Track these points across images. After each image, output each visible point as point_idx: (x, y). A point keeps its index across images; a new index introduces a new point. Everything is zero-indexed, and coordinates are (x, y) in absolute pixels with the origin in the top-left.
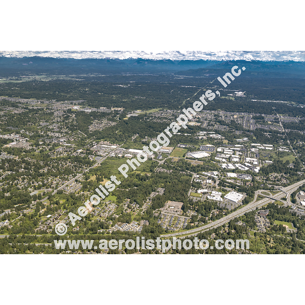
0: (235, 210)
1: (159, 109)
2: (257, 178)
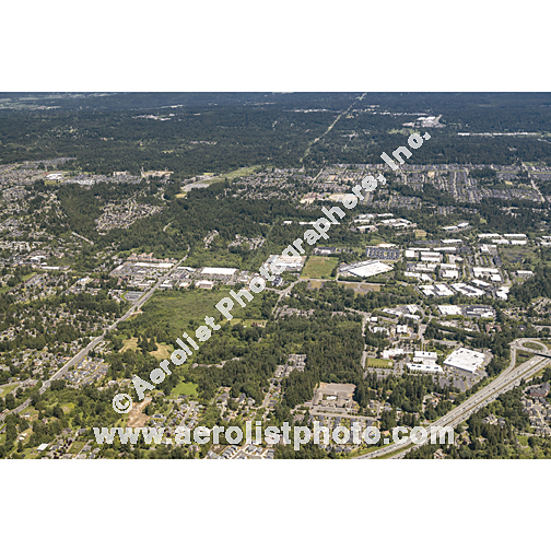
0: (475, 390)
1: (253, 168)
2: (508, 312)
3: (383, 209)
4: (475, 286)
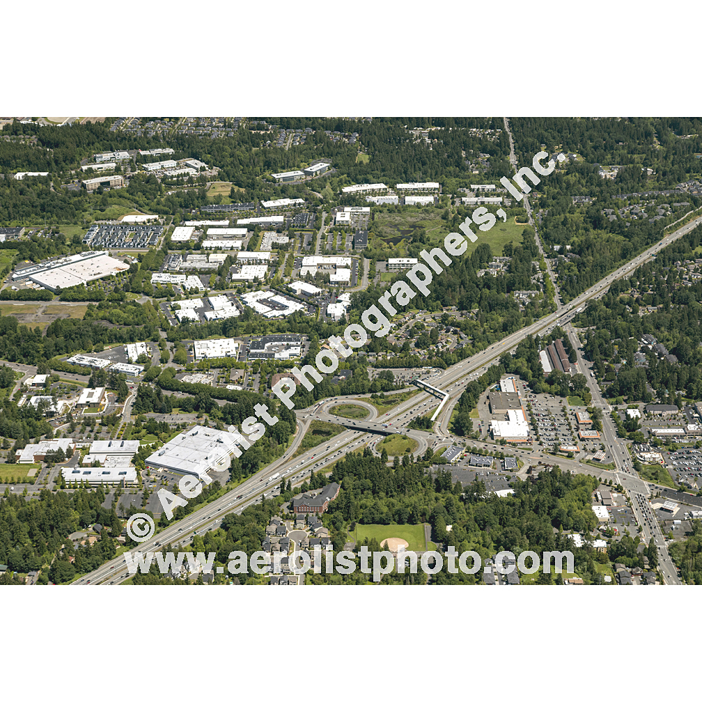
3: (154, 138)
4: (292, 296)
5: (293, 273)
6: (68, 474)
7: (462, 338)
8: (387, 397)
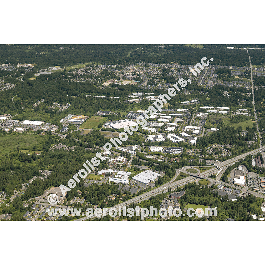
3: (149, 90)
4: (181, 136)
5: (182, 130)
6: (110, 179)
7: (229, 153)
8: (204, 168)
